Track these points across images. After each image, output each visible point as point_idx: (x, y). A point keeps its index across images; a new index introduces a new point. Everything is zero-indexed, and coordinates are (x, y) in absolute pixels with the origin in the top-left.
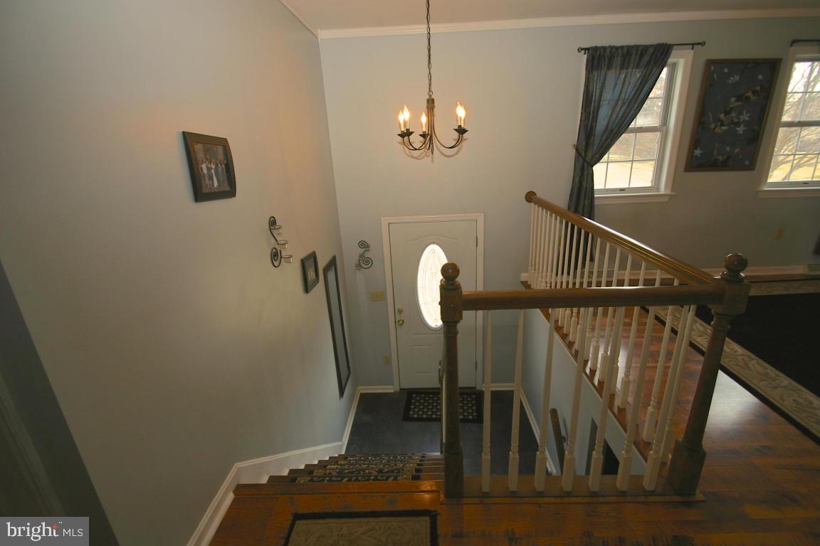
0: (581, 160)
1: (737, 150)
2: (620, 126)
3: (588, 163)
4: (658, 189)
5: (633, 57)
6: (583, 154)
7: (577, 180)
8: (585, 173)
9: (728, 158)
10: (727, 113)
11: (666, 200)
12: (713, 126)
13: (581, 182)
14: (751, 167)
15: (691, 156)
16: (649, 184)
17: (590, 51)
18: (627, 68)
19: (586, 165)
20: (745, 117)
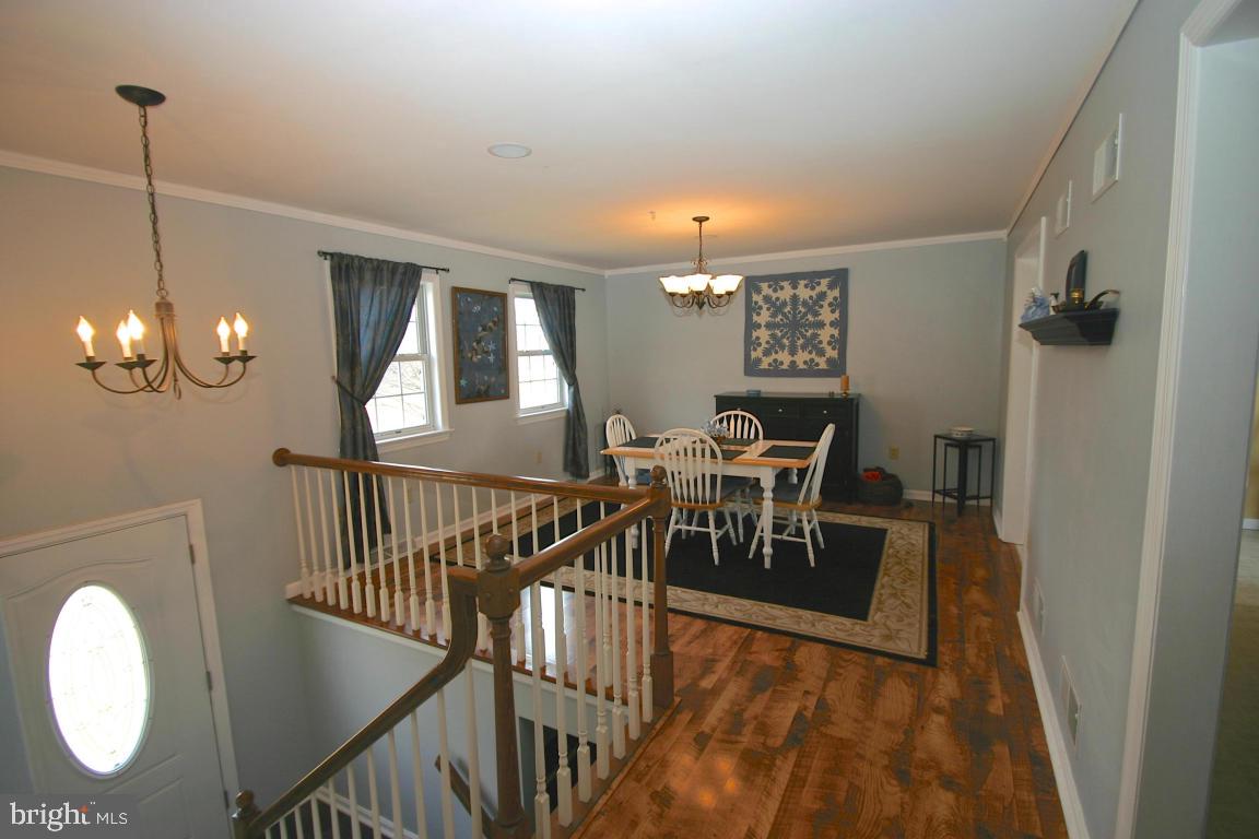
0: (349, 398)
1: (493, 379)
2: (387, 352)
3: (357, 400)
4: (435, 427)
5: (385, 272)
6: (349, 389)
7: (348, 425)
8: (358, 414)
9: (489, 387)
10: (479, 342)
11: (446, 438)
12: (470, 355)
13: (354, 428)
14: (506, 396)
15: (458, 388)
16: (423, 422)
17: (335, 257)
18: (381, 284)
19: (356, 405)
20: (492, 347)
